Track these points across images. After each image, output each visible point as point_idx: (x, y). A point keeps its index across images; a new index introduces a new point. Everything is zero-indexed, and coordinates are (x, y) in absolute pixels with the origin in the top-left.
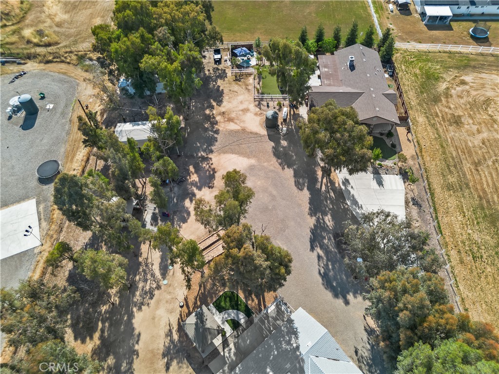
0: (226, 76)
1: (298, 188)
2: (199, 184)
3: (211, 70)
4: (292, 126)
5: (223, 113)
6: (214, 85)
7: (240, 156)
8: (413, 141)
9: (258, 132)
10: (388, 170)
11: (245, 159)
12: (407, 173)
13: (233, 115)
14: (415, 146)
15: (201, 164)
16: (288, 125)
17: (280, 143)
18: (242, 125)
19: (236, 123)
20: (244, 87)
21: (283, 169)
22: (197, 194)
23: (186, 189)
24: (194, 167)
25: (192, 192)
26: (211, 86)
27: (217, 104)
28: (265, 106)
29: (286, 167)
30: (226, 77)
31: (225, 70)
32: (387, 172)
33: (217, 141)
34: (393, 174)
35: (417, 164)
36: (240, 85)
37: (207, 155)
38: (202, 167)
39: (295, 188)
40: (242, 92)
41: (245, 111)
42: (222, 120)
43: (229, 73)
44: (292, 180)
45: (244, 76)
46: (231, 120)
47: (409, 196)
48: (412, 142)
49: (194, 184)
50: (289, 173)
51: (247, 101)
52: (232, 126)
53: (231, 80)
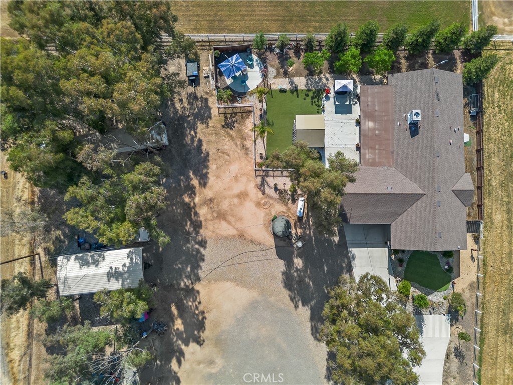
0: (210, 114)
1: (316, 338)
2: (184, 336)
3: (184, 100)
4: (310, 229)
5: (211, 200)
6: (193, 138)
7: (238, 285)
8: (478, 259)
9: (262, 241)
10: (433, 309)
11: (245, 290)
12: (458, 311)
13: (225, 205)
14: (479, 267)
15: (185, 302)
16: (305, 228)
17: (292, 262)
18: (238, 225)
19: (229, 223)
20: (239, 143)
21: (296, 307)
22: (185, 351)
23: (170, 344)
24: (178, 308)
25: (178, 348)
26: (188, 139)
27: (200, 183)
28: (272, 188)
29: (300, 304)
30: (211, 119)
31: (206, 100)
32: (432, 311)
33: (203, 260)
34: (440, 313)
35: (474, 297)
36: (232, 138)
37: (192, 283)
38: (188, 307)
39: (311, 338)
40: (236, 155)
41: (243, 196)
42: (209, 216)
43: (215, 107)
44: (308, 326)
45: (238, 117)
46: (222, 216)
47: (453, 346)
48: (476, 261)
49: (179, 334)
50: (305, 312)
51: (244, 174)
52: (225, 229)
53: (219, 126)
